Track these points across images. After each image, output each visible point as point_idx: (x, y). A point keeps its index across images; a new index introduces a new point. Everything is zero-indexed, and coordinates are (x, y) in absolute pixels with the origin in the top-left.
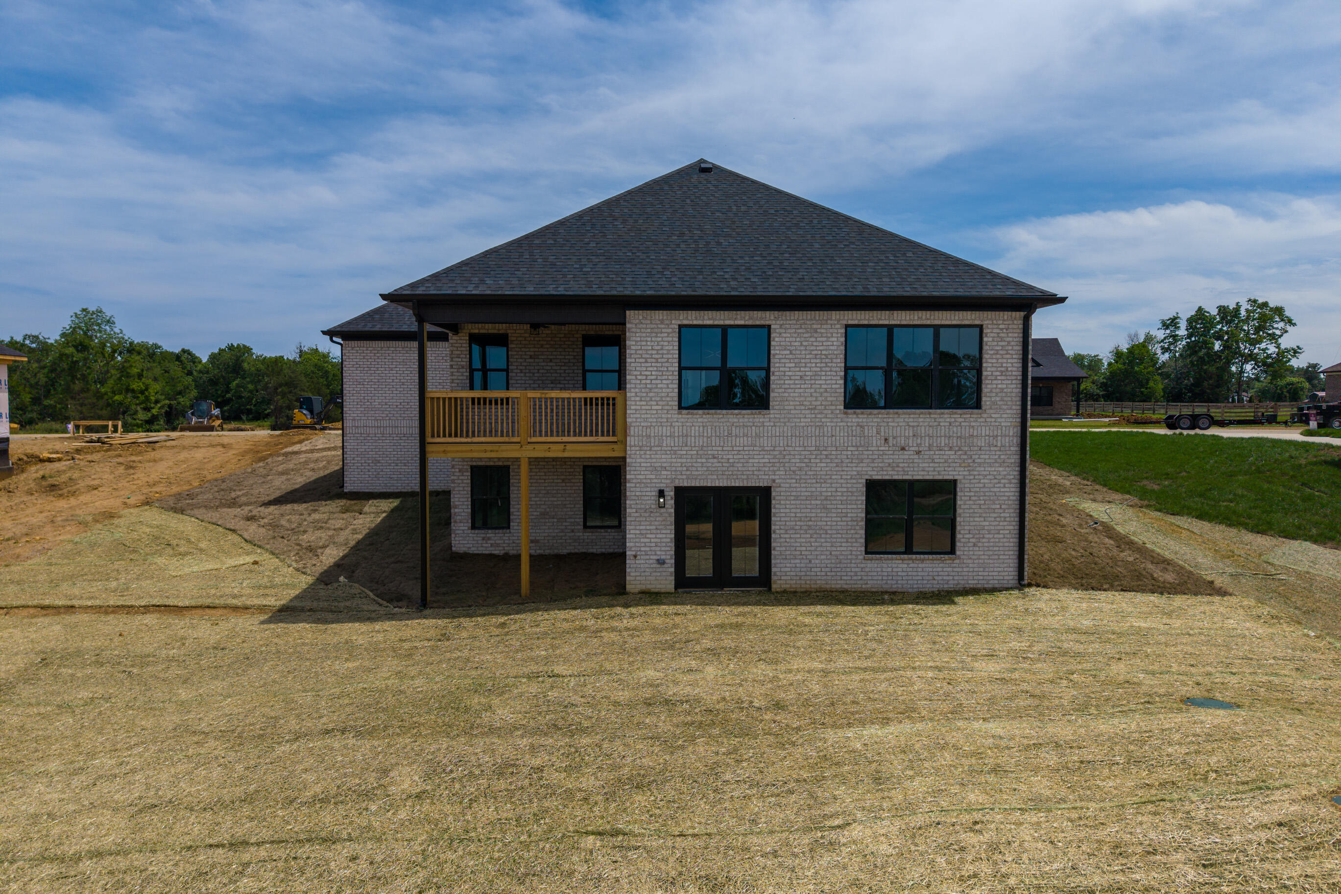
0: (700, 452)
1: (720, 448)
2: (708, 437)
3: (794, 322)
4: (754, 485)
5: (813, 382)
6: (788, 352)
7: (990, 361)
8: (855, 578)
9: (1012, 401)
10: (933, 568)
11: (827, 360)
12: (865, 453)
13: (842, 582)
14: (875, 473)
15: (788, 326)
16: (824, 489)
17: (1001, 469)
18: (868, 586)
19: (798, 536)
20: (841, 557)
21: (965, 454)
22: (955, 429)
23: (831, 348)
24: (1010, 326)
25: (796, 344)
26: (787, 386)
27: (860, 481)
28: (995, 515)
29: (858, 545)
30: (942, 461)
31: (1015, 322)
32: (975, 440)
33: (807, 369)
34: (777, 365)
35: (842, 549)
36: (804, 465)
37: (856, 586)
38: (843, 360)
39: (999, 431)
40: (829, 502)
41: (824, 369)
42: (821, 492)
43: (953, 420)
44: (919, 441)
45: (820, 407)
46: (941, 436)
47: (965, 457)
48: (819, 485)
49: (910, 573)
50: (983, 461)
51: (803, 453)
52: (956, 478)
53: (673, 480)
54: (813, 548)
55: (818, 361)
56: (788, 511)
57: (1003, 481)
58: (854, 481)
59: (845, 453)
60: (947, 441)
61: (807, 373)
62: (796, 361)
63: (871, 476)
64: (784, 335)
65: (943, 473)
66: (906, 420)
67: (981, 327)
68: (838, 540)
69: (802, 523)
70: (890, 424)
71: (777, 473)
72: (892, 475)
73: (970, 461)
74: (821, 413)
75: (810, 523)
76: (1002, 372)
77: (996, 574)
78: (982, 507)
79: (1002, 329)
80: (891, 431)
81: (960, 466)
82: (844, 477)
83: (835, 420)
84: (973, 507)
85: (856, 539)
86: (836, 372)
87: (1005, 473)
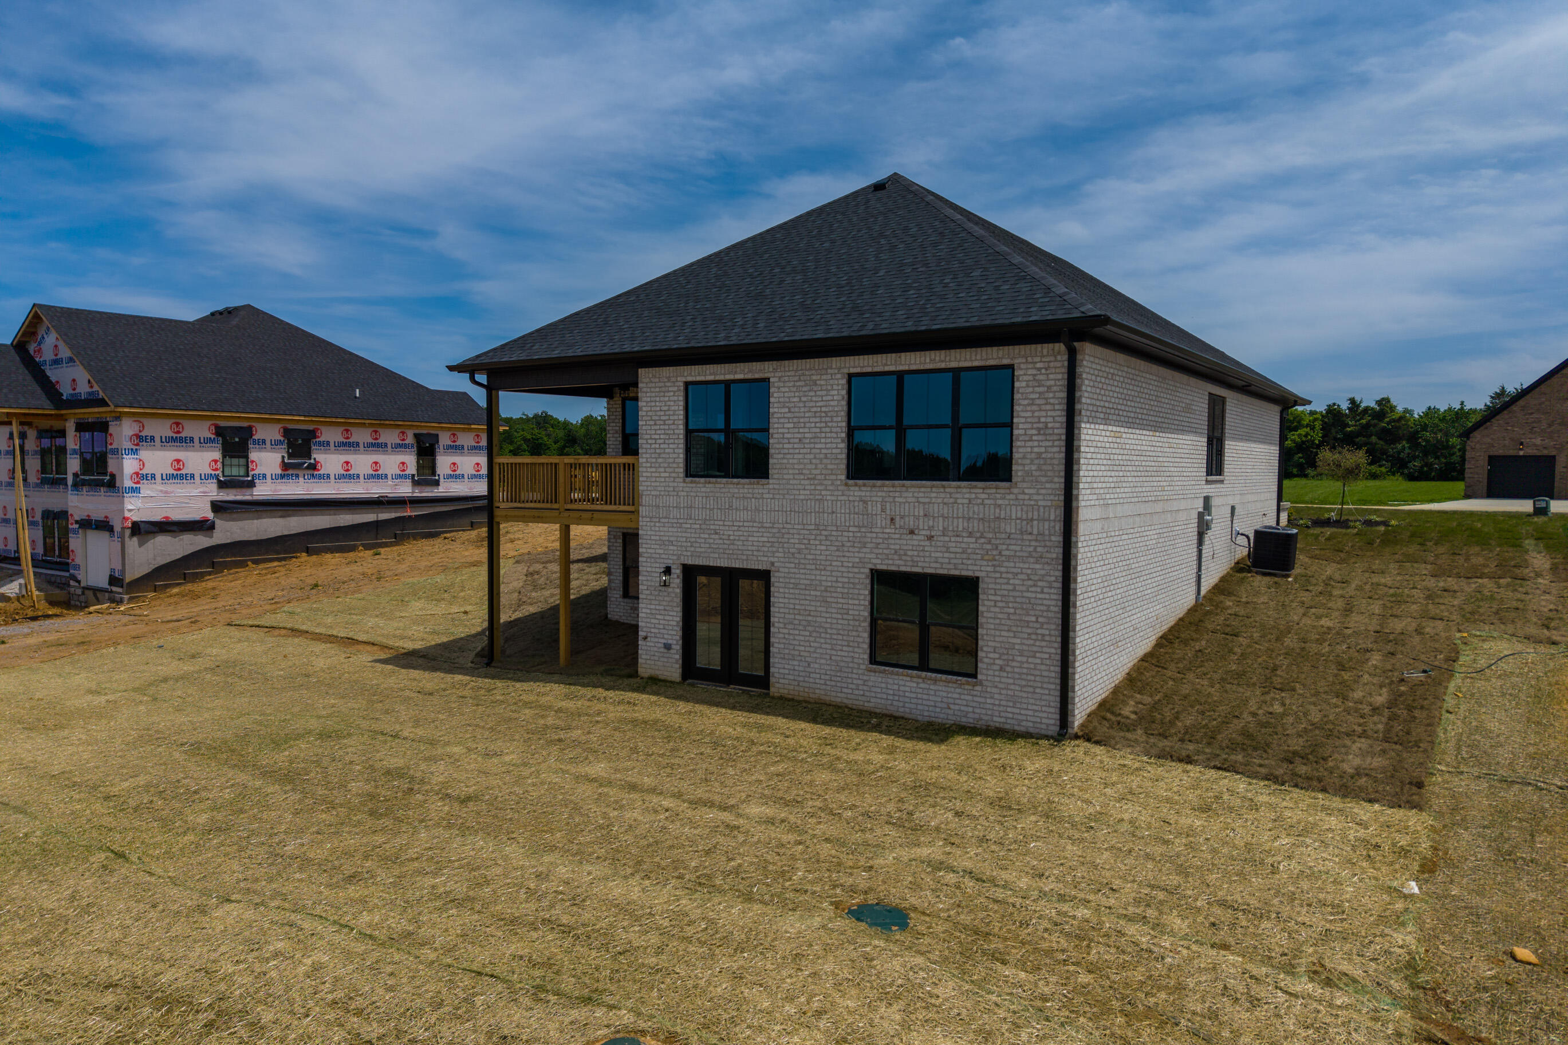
0: (703, 526)
1: (721, 523)
2: (710, 510)
3: (793, 373)
4: (753, 567)
5: (812, 446)
6: (787, 410)
7: (1022, 414)
8: (856, 692)
9: (1053, 470)
10: (948, 692)
11: (828, 419)
12: (869, 535)
13: (843, 695)
14: (879, 561)
15: (786, 379)
16: (824, 578)
17: (1038, 566)
18: (871, 705)
19: (797, 632)
20: (842, 664)
21: (989, 543)
22: (976, 509)
23: (832, 403)
24: (1052, 364)
25: (795, 400)
26: (786, 451)
27: (862, 570)
28: (1029, 631)
29: (860, 651)
30: (960, 550)
31: (1059, 358)
32: (1003, 525)
33: (807, 430)
34: (776, 426)
35: (843, 654)
36: (803, 547)
37: (857, 703)
38: (845, 419)
39: (1036, 513)
40: (829, 594)
41: (824, 430)
42: (820, 581)
43: (973, 496)
44: (931, 523)
45: (819, 477)
46: (958, 518)
47: (989, 547)
48: (818, 572)
49: (919, 696)
50: (1012, 553)
51: (802, 532)
52: (977, 574)
53: (679, 556)
54: (812, 650)
55: (818, 420)
56: (786, 601)
57: (1040, 584)
58: (856, 570)
59: (845, 534)
60: (966, 524)
61: (807, 435)
62: (795, 420)
63: (875, 564)
64: (783, 389)
65: (960, 567)
66: (916, 494)
67: (1011, 367)
68: (839, 642)
69: (801, 618)
70: (897, 499)
71: (777, 554)
72: (899, 566)
73: (995, 553)
74: (821, 484)
75: (810, 618)
76: (1039, 429)
77: (1030, 713)
78: (1012, 617)
79: (1039, 369)
80: (898, 509)
81: (982, 559)
82: (845, 564)
83: (836, 493)
84: (1000, 616)
85: (858, 643)
86: (837, 433)
87: (1043, 572)
